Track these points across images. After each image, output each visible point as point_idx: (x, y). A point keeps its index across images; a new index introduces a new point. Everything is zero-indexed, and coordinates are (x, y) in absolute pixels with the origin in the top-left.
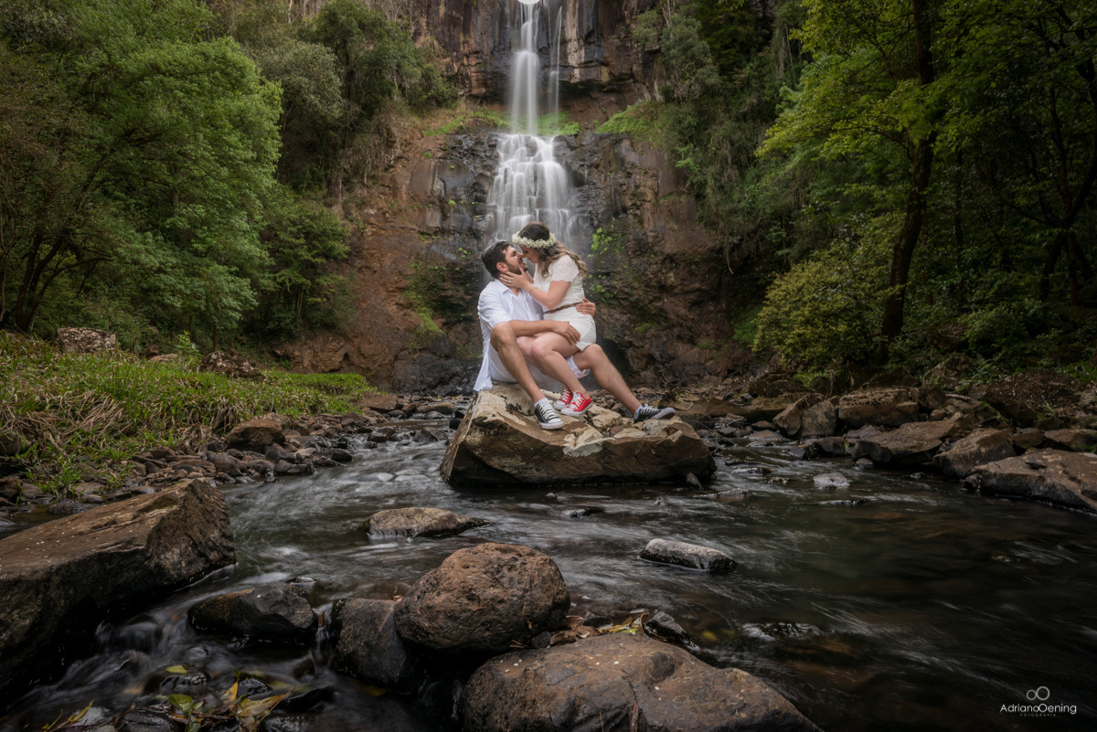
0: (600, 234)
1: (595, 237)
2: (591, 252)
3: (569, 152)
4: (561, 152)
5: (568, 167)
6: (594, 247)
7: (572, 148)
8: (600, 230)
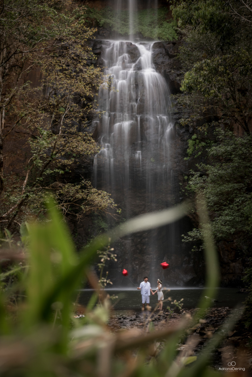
0: (195, 140)
1: (190, 142)
2: (187, 155)
3: (167, 61)
4: (161, 60)
5: (166, 76)
6: (189, 151)
7: (171, 57)
8: (194, 136)
